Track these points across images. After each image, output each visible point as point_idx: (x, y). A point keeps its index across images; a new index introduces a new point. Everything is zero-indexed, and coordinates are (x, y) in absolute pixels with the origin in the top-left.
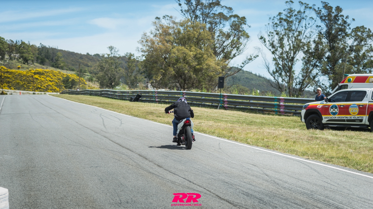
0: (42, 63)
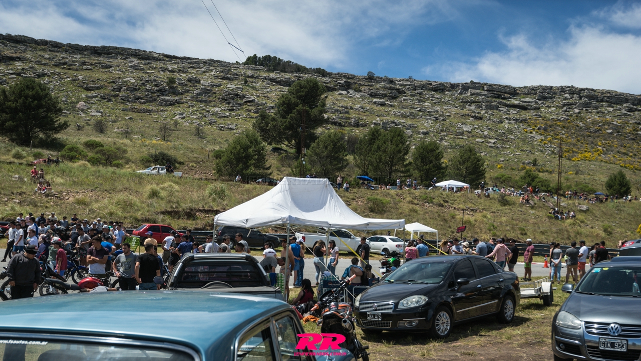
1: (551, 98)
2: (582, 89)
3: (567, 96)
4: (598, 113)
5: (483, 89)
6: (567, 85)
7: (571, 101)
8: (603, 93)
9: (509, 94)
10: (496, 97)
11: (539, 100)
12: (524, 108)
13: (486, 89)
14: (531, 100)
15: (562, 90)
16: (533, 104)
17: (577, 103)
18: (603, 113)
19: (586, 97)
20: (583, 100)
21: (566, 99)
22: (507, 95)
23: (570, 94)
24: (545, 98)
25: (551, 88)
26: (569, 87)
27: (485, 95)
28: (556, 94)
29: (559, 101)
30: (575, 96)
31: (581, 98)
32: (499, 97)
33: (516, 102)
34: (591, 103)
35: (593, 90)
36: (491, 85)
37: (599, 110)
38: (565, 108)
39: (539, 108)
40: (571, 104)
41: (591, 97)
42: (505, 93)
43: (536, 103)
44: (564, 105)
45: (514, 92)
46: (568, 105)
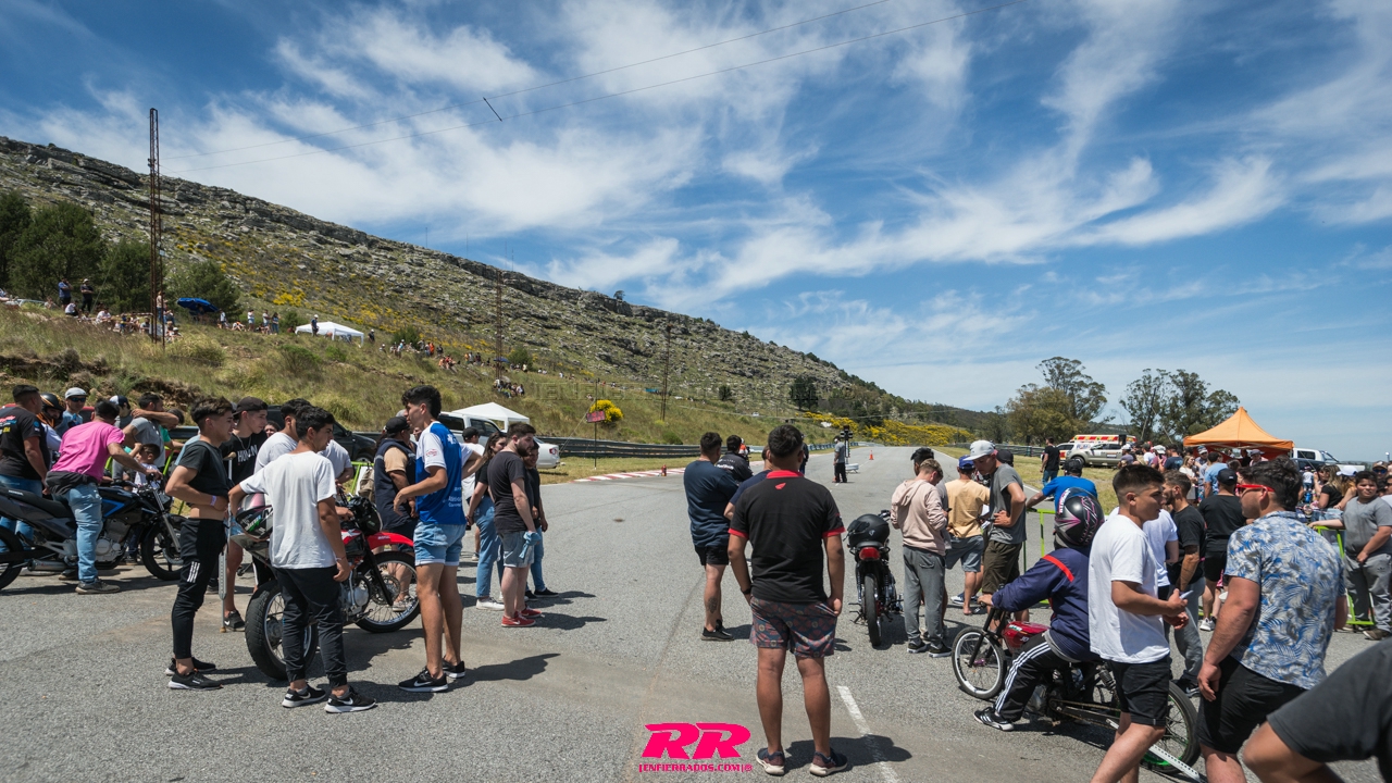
0: (938, 420)
1: (200, 202)
2: (248, 198)
3: (226, 203)
4: (277, 237)
5: (77, 164)
6: (225, 187)
7: (233, 213)
8: (278, 210)
9: (125, 181)
10: (102, 182)
11: (182, 201)
13: (82, 164)
14: (169, 200)
15: (218, 193)
16: (172, 205)
17: (243, 218)
18: (284, 239)
19: (255, 210)
20: (251, 214)
21: (223, 207)
22: (122, 183)
23: (230, 201)
24: (190, 200)
25: (198, 186)
26: (227, 190)
27: (82, 175)
28: (207, 197)
29: (213, 208)
30: (238, 205)
31: (247, 211)
32: (108, 182)
33: (143, 199)
34: (264, 222)
35: (264, 202)
36: (91, 160)
37: (278, 233)
38: (226, 222)
39: (183, 215)
40: (234, 218)
41: (264, 213)
42: (120, 178)
43: (178, 205)
44: (224, 217)
45: (135, 182)
46: (230, 218)
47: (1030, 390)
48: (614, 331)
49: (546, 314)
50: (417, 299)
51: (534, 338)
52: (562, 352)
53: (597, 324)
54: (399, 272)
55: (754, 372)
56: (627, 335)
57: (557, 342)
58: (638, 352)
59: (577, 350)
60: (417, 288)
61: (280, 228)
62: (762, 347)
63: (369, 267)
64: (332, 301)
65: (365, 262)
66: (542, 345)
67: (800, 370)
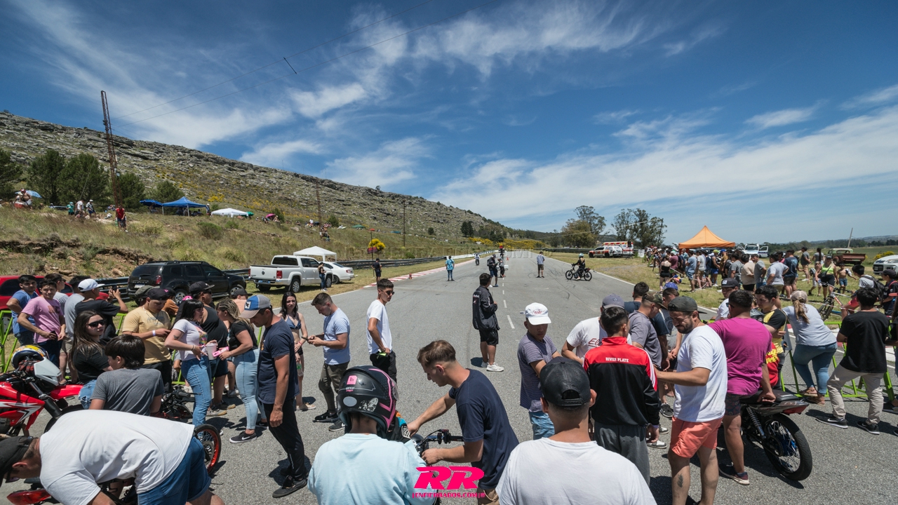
1: (167, 153)
2: (191, 150)
3: (180, 153)
5: (99, 136)
6: (178, 145)
7: (185, 157)
9: (127, 144)
10: (114, 145)
11: (157, 153)
12: (145, 158)
13: (103, 137)
14: (150, 153)
15: (176, 148)
16: (152, 155)
17: (189, 160)
18: (212, 169)
19: (196, 156)
20: (193, 158)
21: (179, 155)
22: (125, 145)
23: (183, 152)
24: (161, 152)
25: (165, 145)
26: (179, 147)
28: (170, 150)
29: (173, 156)
30: (187, 154)
31: (191, 156)
32: (118, 145)
33: (137, 153)
34: (200, 161)
35: (199, 151)
37: (208, 167)
38: (181, 162)
39: (158, 160)
40: (185, 160)
41: (200, 157)
42: (124, 143)
43: (155, 155)
44: (180, 160)
45: (131, 144)
46: (183, 160)
47: (572, 222)
48: (377, 205)
49: (344, 199)
50: (280, 195)
51: (339, 211)
52: (353, 216)
53: (369, 203)
54: (269, 182)
55: (444, 220)
56: (383, 207)
57: (350, 212)
58: (388, 214)
59: (360, 216)
60: (279, 190)
61: (209, 164)
62: (446, 209)
63: (255, 181)
64: (238, 198)
65: (253, 178)
66: (343, 214)
67: (466, 218)
